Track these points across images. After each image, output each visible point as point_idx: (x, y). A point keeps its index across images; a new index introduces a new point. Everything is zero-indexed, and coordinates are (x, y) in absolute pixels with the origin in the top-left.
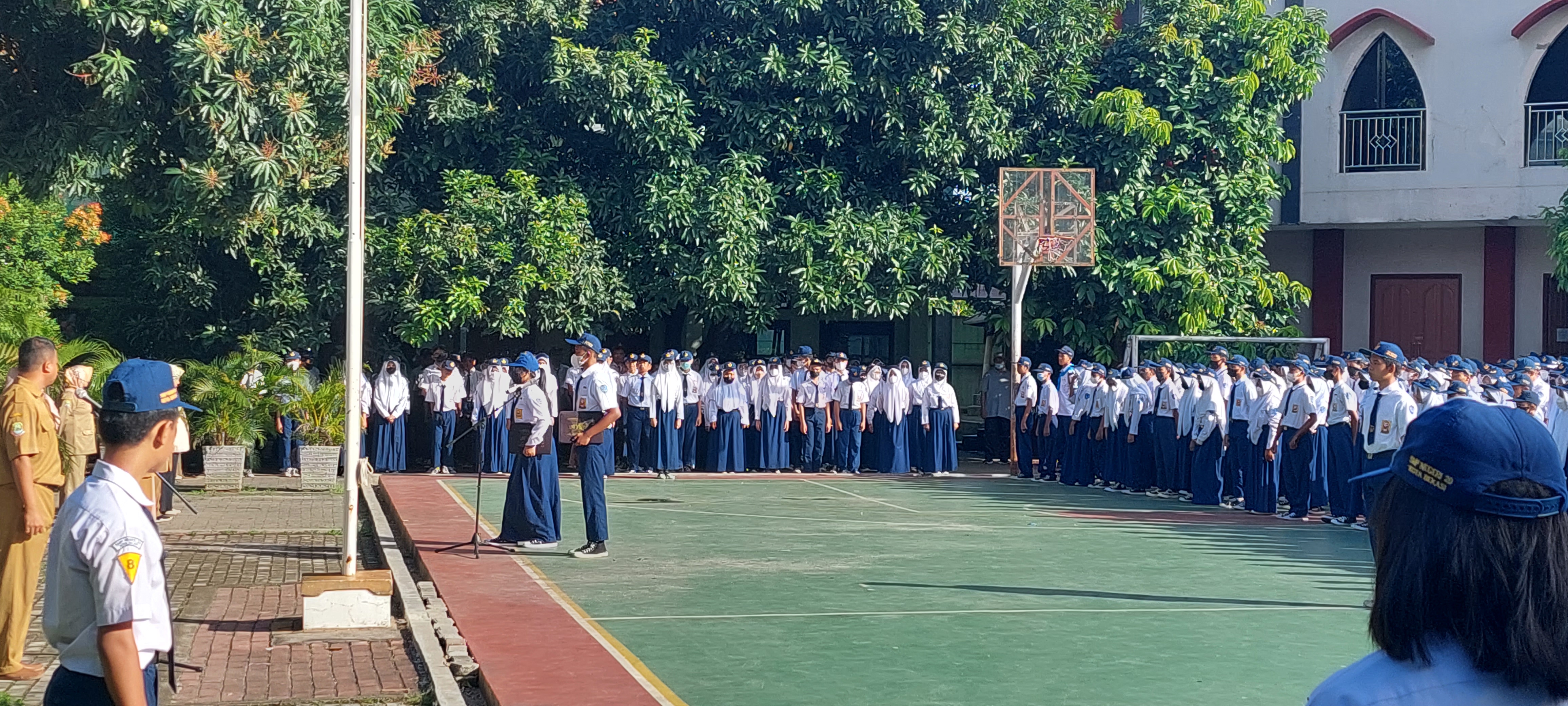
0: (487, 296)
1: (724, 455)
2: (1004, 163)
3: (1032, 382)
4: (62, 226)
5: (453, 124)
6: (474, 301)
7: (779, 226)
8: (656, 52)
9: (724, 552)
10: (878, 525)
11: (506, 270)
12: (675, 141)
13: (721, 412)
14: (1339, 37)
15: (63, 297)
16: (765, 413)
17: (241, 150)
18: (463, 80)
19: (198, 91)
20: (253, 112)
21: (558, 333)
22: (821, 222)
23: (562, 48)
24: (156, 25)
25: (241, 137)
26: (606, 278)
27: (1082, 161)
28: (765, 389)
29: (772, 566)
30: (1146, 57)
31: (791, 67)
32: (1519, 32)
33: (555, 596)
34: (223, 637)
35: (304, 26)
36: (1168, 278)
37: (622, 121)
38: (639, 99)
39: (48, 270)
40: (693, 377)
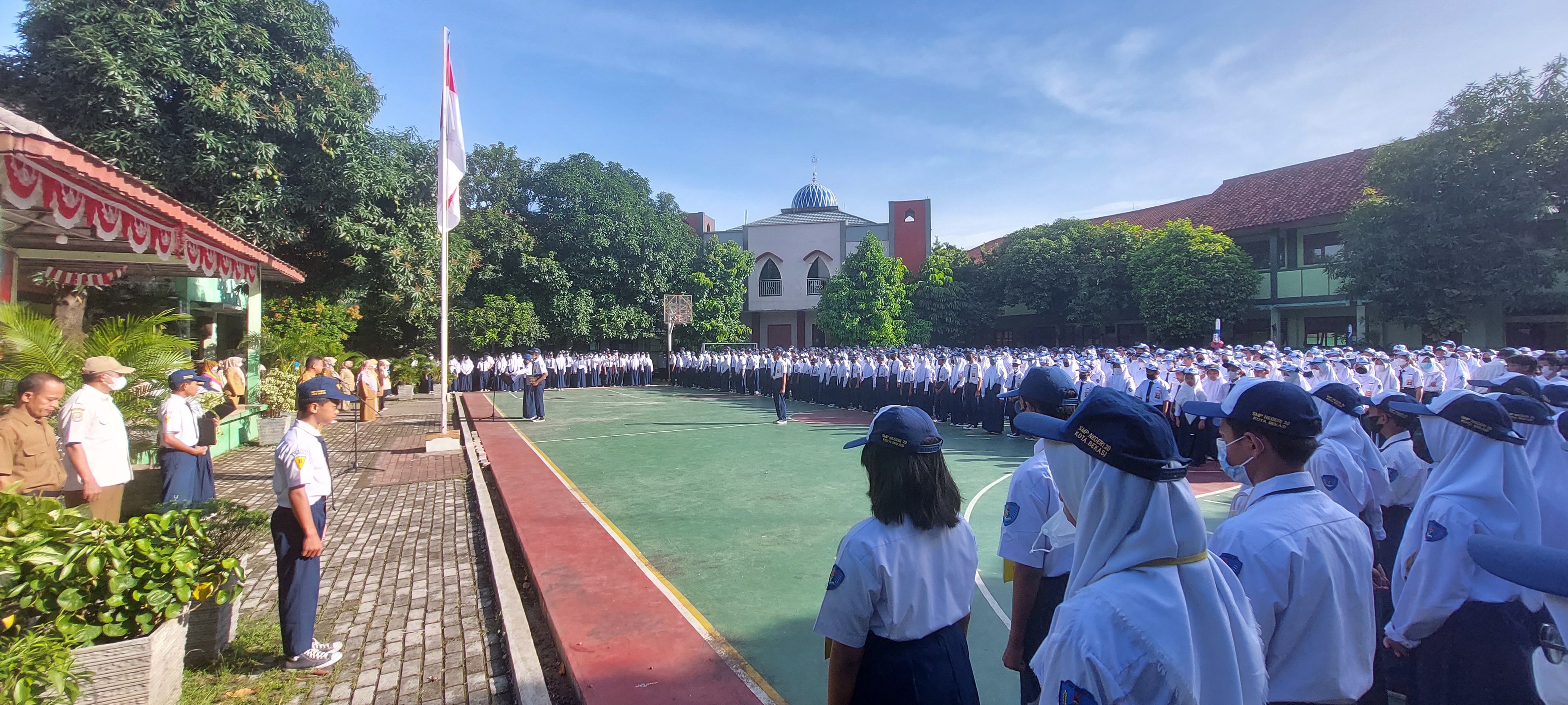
0: (499, 334)
1: (579, 383)
2: (665, 293)
3: (675, 358)
4: (344, 314)
5: (487, 280)
6: (495, 336)
7: (596, 311)
8: (555, 258)
9: (578, 415)
10: (629, 403)
11: (506, 326)
12: (562, 286)
13: (578, 369)
14: (758, 259)
15: (345, 337)
16: (593, 369)
17: (408, 288)
18: (491, 266)
19: (391, 269)
20: (412, 276)
21: (524, 345)
22: (610, 310)
23: (524, 257)
24: (375, 247)
25: (407, 284)
26: (540, 328)
27: (688, 293)
28: (592, 363)
29: (594, 420)
30: (706, 264)
31: (599, 264)
32: (805, 259)
33: (520, 434)
34: (396, 456)
35: (431, 248)
36: (713, 326)
37: (544, 279)
38: (550, 272)
39: (339, 328)
40: (570, 359)
